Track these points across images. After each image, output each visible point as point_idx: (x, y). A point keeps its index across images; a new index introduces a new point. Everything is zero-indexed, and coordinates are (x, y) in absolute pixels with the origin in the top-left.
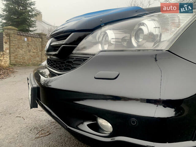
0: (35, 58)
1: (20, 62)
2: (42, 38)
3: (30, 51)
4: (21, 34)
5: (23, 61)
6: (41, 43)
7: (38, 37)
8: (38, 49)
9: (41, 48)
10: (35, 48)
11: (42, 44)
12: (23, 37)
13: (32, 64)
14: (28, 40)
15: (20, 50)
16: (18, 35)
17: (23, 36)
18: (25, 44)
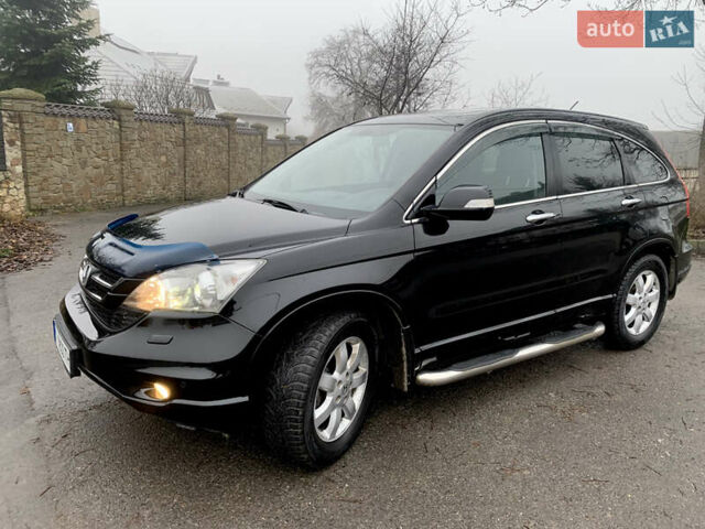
0: (102, 184)
1: (55, 200)
2: (119, 120)
3: (84, 164)
4: (56, 110)
5: (64, 198)
6: (118, 136)
7: (109, 115)
8: (110, 154)
9: (119, 152)
10: (100, 152)
11: (121, 138)
12: (61, 121)
13: (92, 204)
14: (77, 129)
15: (55, 164)
16: (47, 114)
17: (63, 116)
18: (70, 143)
